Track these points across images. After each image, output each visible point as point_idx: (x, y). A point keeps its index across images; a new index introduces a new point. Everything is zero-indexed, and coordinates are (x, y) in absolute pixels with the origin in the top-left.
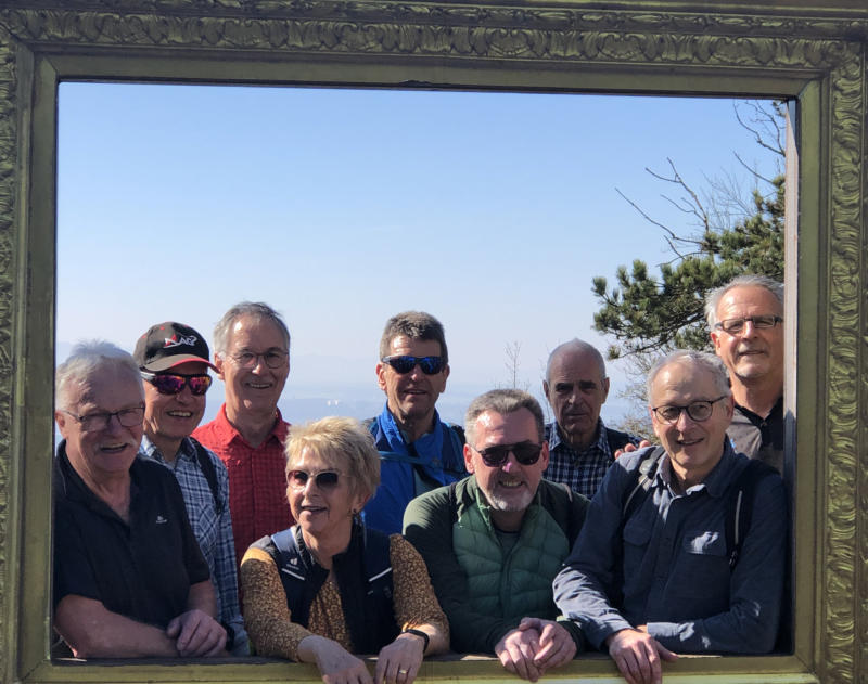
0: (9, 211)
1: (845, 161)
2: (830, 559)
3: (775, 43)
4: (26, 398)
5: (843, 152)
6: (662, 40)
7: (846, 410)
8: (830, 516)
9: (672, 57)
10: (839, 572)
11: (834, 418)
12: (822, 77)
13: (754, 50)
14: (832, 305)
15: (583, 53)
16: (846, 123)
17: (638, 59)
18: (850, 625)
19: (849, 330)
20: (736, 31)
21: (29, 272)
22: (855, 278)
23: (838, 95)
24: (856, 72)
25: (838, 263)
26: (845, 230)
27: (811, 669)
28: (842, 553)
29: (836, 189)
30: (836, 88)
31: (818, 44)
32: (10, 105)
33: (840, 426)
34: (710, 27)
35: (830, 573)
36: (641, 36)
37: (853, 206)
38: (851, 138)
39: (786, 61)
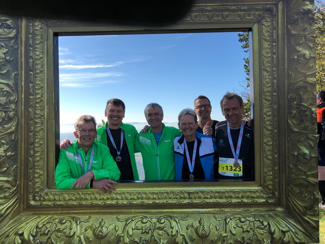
0: (42, 68)
1: (266, 45)
2: (265, 155)
3: (245, 14)
4: (47, 115)
5: (265, 42)
6: (213, 14)
7: (268, 114)
8: (265, 143)
9: (216, 19)
10: (267, 159)
11: (265, 116)
12: (259, 22)
13: (239, 16)
14: (264, 85)
15: (191, 19)
16: (266, 34)
17: (206, 20)
18: (271, 173)
19: (269, 92)
20: (234, 11)
21: (48, 83)
22: (270, 77)
23: (264, 27)
24: (269, 20)
25: (265, 73)
26: (267, 64)
27: (260, 185)
28: (268, 153)
29: (264, 52)
30: (263, 25)
31: (258, 13)
32: (41, 40)
33: (267, 118)
34: (227, 10)
35: (265, 159)
36: (207, 13)
37: (269, 57)
38: (268, 38)
39: (248, 18)
